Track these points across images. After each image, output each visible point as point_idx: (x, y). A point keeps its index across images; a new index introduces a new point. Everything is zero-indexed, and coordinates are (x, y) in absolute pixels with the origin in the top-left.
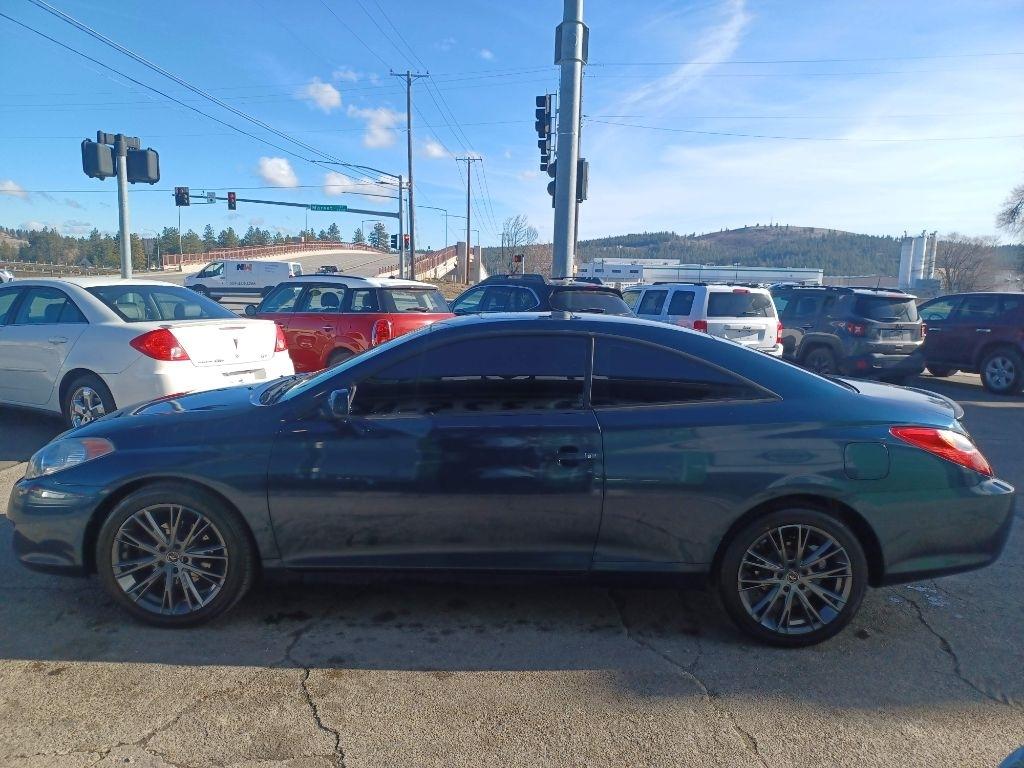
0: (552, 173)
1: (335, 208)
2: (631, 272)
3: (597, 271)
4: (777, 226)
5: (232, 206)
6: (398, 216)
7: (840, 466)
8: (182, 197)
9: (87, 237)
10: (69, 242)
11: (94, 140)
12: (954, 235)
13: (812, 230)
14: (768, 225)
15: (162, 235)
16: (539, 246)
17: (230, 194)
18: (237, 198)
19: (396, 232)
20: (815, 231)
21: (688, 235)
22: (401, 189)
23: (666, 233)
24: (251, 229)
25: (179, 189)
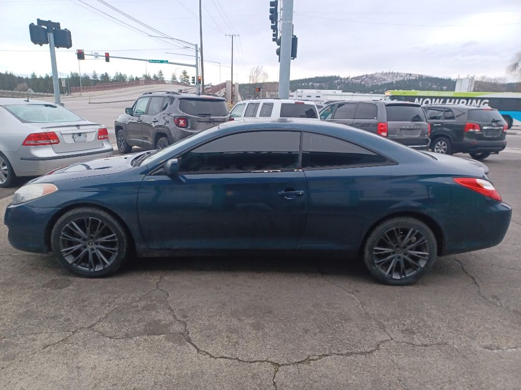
0: (279, 44)
1: (162, 62)
2: (317, 97)
3: (299, 96)
4: (392, 73)
5: (107, 60)
6: (196, 66)
7: (426, 197)
8: (81, 55)
9: (30, 77)
10: (20, 80)
11: (36, 24)
12: (483, 78)
13: (410, 75)
14: (388, 72)
15: (70, 76)
16: (269, 83)
17: (106, 54)
18: (110, 56)
19: (195, 75)
20: (412, 75)
21: (346, 77)
22: (197, 51)
23: (335, 76)
24: (117, 73)
25: (79, 50)
